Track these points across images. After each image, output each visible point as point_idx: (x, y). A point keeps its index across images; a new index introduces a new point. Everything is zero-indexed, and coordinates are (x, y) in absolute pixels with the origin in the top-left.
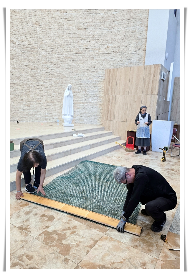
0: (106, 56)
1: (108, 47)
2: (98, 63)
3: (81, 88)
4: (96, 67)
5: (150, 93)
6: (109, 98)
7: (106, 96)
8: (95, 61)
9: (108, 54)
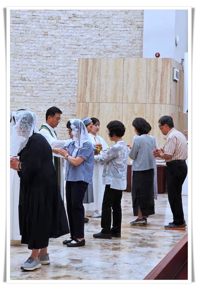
1: (75, 15)
2: (57, 41)
3: (23, 86)
4: (52, 50)
5: (158, 101)
6: (88, 107)
7: (81, 104)
8: (50, 39)
9: (75, 28)
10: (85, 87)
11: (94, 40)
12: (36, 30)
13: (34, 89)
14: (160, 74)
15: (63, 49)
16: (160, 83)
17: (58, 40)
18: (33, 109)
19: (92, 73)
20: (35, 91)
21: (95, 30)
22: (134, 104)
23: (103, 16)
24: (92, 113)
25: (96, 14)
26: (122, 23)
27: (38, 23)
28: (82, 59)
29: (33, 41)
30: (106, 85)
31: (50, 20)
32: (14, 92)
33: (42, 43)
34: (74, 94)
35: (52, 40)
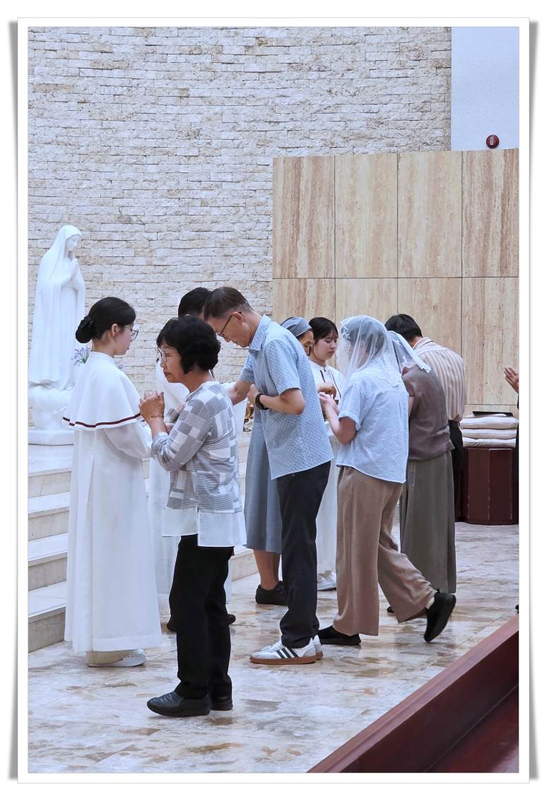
0: (256, 84)
1: (263, 39)
2: (215, 114)
3: (125, 239)
4: (201, 137)
5: (496, 268)
6: (303, 290)
7: (286, 282)
8: (196, 107)
9: (262, 75)
10: (295, 238)
11: (316, 108)
12: (158, 84)
13: (155, 245)
14: (498, 193)
15: (233, 135)
16: (499, 219)
17: (218, 109)
18: (152, 299)
19: (313, 198)
20: (157, 251)
21: (319, 78)
22: (430, 280)
23: (339, 38)
24: (317, 306)
25: (319, 33)
26: (392, 57)
27: (162, 64)
28: (283, 159)
29: (151, 116)
30: (352, 230)
31: (194, 56)
32: (101, 255)
33: (174, 120)
34: (266, 257)
35: (202, 112)
